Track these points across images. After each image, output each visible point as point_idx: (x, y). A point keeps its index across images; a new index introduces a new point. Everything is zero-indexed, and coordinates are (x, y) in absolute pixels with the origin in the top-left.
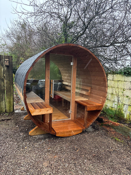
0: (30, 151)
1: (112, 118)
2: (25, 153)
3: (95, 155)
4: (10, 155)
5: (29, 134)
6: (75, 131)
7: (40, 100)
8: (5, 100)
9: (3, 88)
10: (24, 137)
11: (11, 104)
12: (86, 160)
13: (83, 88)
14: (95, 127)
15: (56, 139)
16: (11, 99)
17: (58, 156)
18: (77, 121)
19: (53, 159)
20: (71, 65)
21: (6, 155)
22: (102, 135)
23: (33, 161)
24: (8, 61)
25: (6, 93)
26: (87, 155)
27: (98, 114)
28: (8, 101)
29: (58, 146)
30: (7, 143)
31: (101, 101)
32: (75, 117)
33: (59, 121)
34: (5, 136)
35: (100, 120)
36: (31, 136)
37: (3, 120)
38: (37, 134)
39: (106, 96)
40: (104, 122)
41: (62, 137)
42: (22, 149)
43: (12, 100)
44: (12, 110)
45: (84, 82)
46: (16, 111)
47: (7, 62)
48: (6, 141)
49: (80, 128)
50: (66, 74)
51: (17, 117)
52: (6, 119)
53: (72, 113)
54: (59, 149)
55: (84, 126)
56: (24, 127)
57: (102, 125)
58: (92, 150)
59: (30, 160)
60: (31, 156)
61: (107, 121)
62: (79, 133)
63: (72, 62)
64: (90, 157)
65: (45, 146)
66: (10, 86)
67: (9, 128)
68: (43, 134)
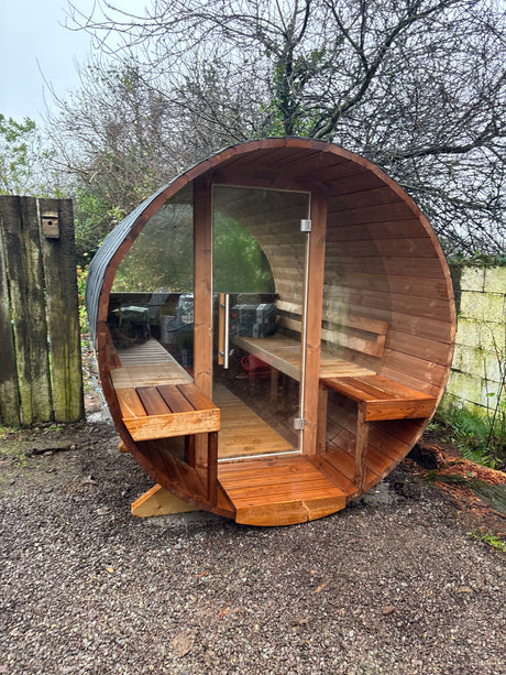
0: (124, 584)
1: (475, 449)
2: (105, 592)
3: (393, 612)
4: (42, 597)
5: (132, 511)
6: (314, 504)
7: (174, 375)
8: (49, 375)
9: (39, 329)
10: (110, 525)
11: (70, 390)
12: (351, 633)
13: (356, 325)
14: (402, 485)
15: (235, 535)
16: (72, 369)
17: (237, 609)
18: (326, 461)
19: (213, 621)
20: (303, 229)
21: (27, 596)
22: (428, 520)
23: (131, 629)
24: (56, 222)
25: (53, 347)
26: (358, 611)
27: (414, 435)
28: (62, 376)
29: (242, 565)
30: (40, 549)
31: (426, 380)
32: (319, 446)
34: (34, 518)
35: (423, 458)
36: (137, 519)
37: (38, 453)
38: (163, 511)
39: (449, 359)
40: (442, 466)
41: (259, 528)
42: (92, 576)
43: (74, 375)
44: (76, 413)
45: (359, 303)
46: (94, 418)
47: (50, 223)
48: (36, 539)
49: (337, 492)
51: (93, 440)
52: (48, 450)
53: (306, 429)
54: (245, 580)
55: (355, 483)
56: (115, 482)
57: (433, 479)
58: (383, 587)
59: (122, 624)
60: (128, 605)
61: (453, 464)
62: (334, 511)
63: (306, 218)
64: (369, 617)
65: (189, 566)
66: (68, 317)
67: (56, 486)
68: (187, 513)
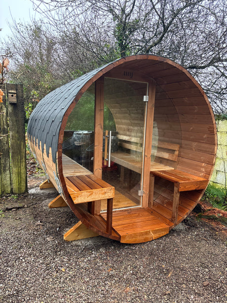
0: (72, 277)
1: (218, 203)
2: (64, 282)
3: (208, 284)
4: (32, 287)
5: (64, 238)
7: (82, 170)
8: (10, 171)
9: (6, 148)
10: (57, 246)
11: (21, 178)
12: (192, 297)
13: (162, 146)
14: (187, 221)
15: (119, 248)
16: (22, 168)
17: (133, 288)
18: (153, 210)
19: (123, 295)
20: (144, 100)
21: (24, 287)
22: (205, 237)
24: (15, 95)
25: (12, 157)
26: (191, 285)
27: (198, 198)
28: (17, 171)
29: (129, 264)
30: (23, 260)
31: (202, 172)
32: (149, 203)
33: (121, 211)
34: (15, 244)
36: (68, 242)
37: (8, 210)
38: (79, 237)
39: (214, 162)
40: (204, 211)
41: (130, 245)
42: (55, 273)
43: (23, 171)
44: (23, 189)
45: (164, 136)
46: (32, 191)
47: (12, 96)
48: (20, 255)
49: (165, 226)
50: (123, 121)
51: (34, 202)
52: (14, 208)
53: (144, 195)
54: (131, 272)
55: (172, 221)
56: (52, 223)
57: (200, 217)
58: (198, 272)
59: (77, 299)
60: (77, 288)
61: (210, 210)
62: (164, 234)
63: (146, 95)
64: (197, 288)
65: (101, 266)
66: (20, 142)
67: (23, 227)
68: (91, 238)
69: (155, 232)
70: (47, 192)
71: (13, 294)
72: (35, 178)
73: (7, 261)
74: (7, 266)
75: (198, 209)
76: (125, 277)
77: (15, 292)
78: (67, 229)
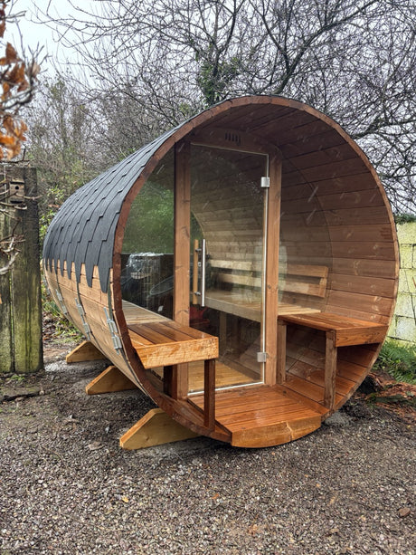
0: (144, 512)
1: (404, 373)
2: (128, 522)
3: (409, 514)
4: (65, 532)
5: (122, 444)
7: (152, 316)
8: (10, 328)
10: (108, 458)
11: (31, 341)
12: (382, 537)
14: (351, 407)
15: (229, 458)
16: (33, 322)
17: (265, 526)
18: (288, 388)
19: (247, 539)
20: (263, 185)
21: (49, 533)
22: (389, 434)
24: (23, 187)
26: (377, 516)
27: (371, 359)
28: (23, 329)
29: (252, 486)
30: (45, 486)
31: (373, 312)
32: (278, 376)
33: (226, 391)
34: (28, 457)
36: (129, 452)
37: (9, 399)
38: (151, 442)
39: (395, 292)
40: (380, 389)
41: (249, 451)
42: (109, 507)
43: (35, 328)
44: (36, 363)
45: (297, 254)
46: (50, 368)
47: (17, 188)
48: (37, 477)
49: (311, 414)
50: (220, 234)
51: (57, 386)
52: (19, 396)
53: (268, 361)
54: (258, 498)
55: (325, 404)
56: (96, 420)
57: (374, 400)
58: (385, 493)
59: (159, 551)
60: (156, 531)
61: (391, 387)
62: (312, 430)
63: (265, 175)
64: (389, 520)
65: (199, 490)
66: (30, 275)
67: (39, 427)
68: (173, 443)
69: (295, 425)
70: (81, 368)
71: (29, 547)
72: (56, 345)
73: (13, 488)
74: (14, 497)
75: (368, 386)
76: (246, 508)
77: (33, 543)
78: (124, 430)
